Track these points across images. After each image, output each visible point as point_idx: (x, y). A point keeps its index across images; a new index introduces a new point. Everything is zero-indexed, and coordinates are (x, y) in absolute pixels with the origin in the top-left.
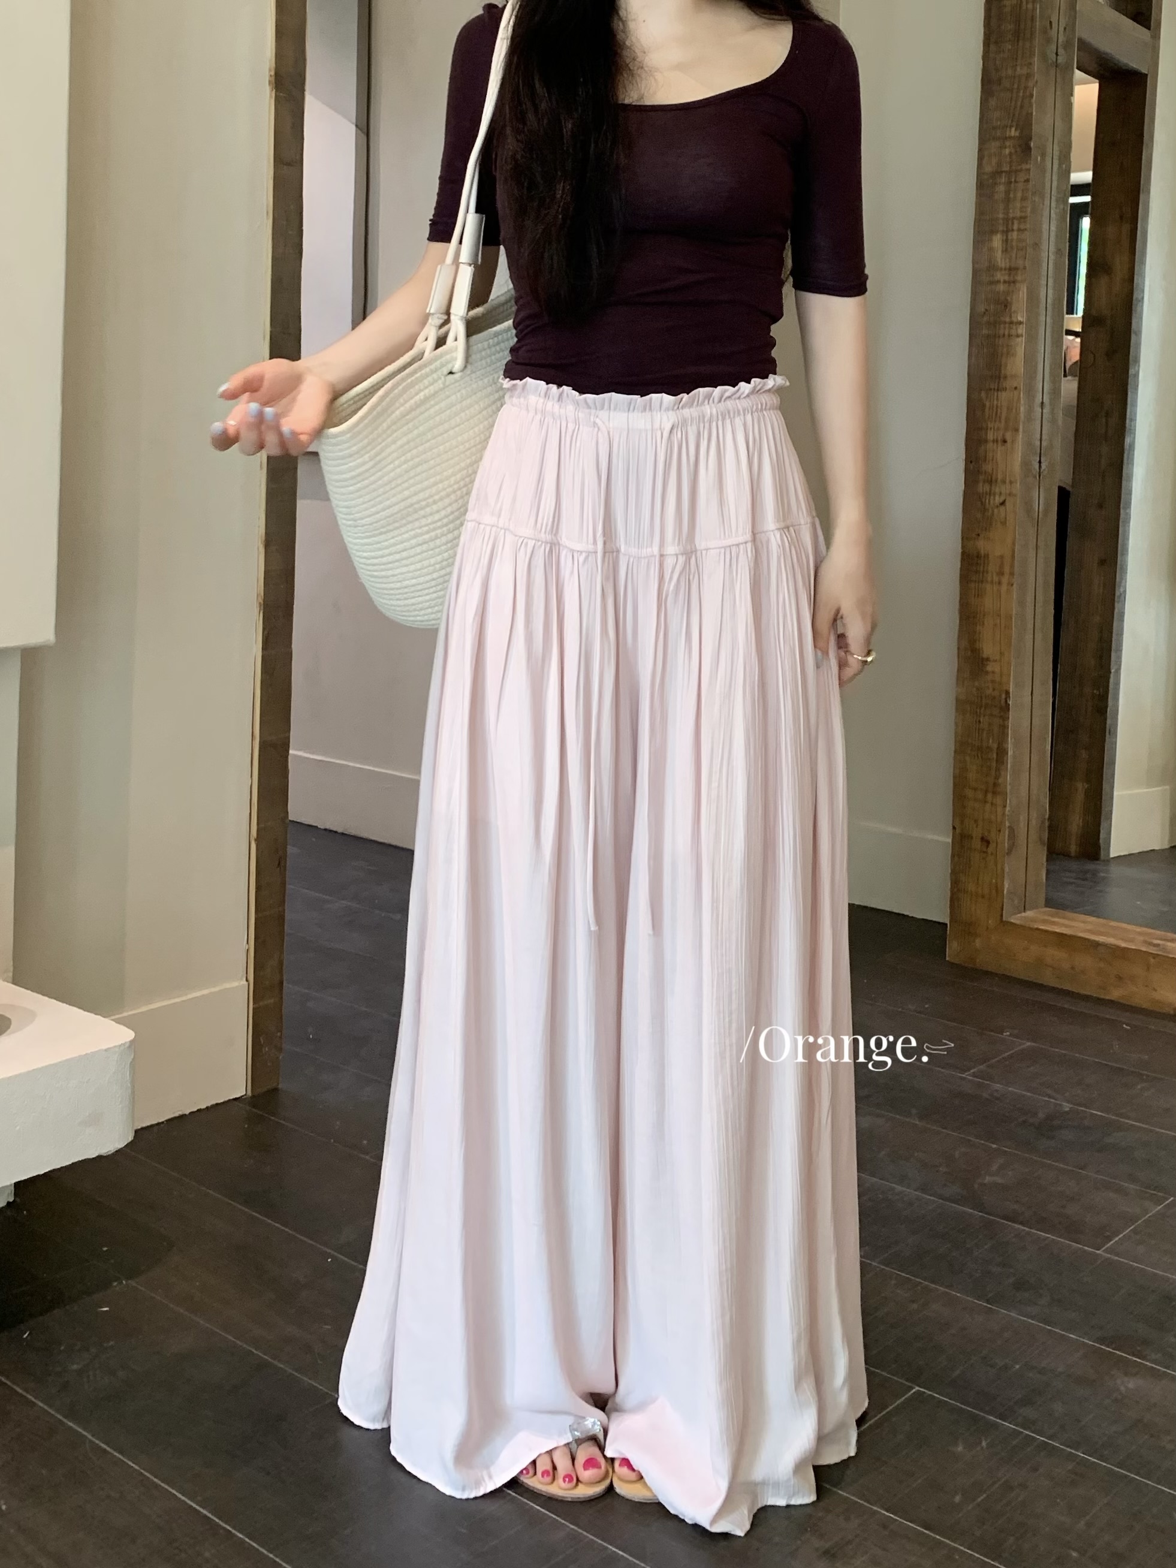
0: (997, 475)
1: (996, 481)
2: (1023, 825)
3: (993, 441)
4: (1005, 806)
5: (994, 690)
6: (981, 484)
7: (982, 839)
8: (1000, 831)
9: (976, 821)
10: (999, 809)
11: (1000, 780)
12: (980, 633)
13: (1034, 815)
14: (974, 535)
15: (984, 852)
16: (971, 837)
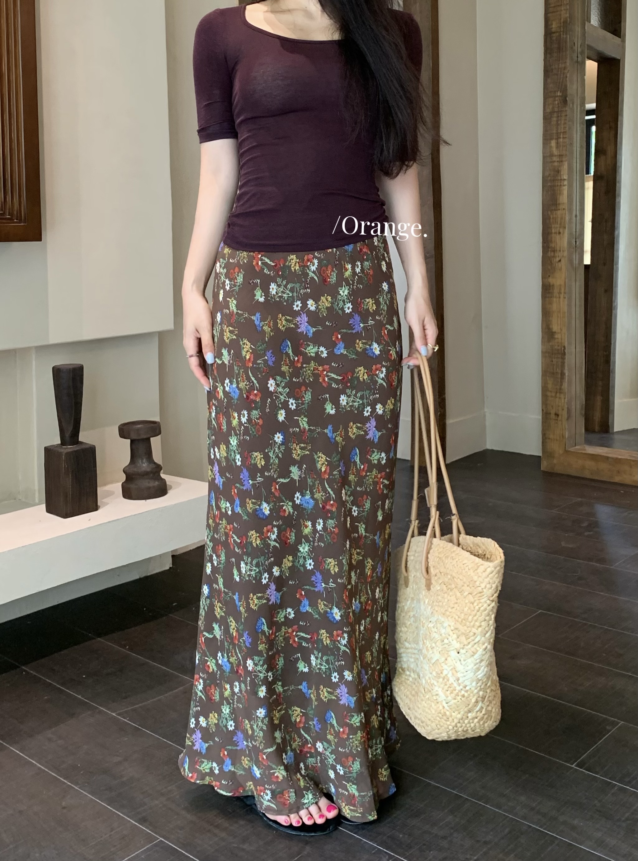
0: (557, 248)
1: (557, 251)
2: (573, 407)
3: (555, 233)
4: (565, 398)
5: (558, 346)
6: (550, 252)
7: (556, 414)
8: (563, 410)
9: (553, 406)
10: (563, 400)
11: (563, 387)
12: (552, 321)
13: (578, 403)
14: (547, 276)
15: (556, 420)
16: (550, 413)
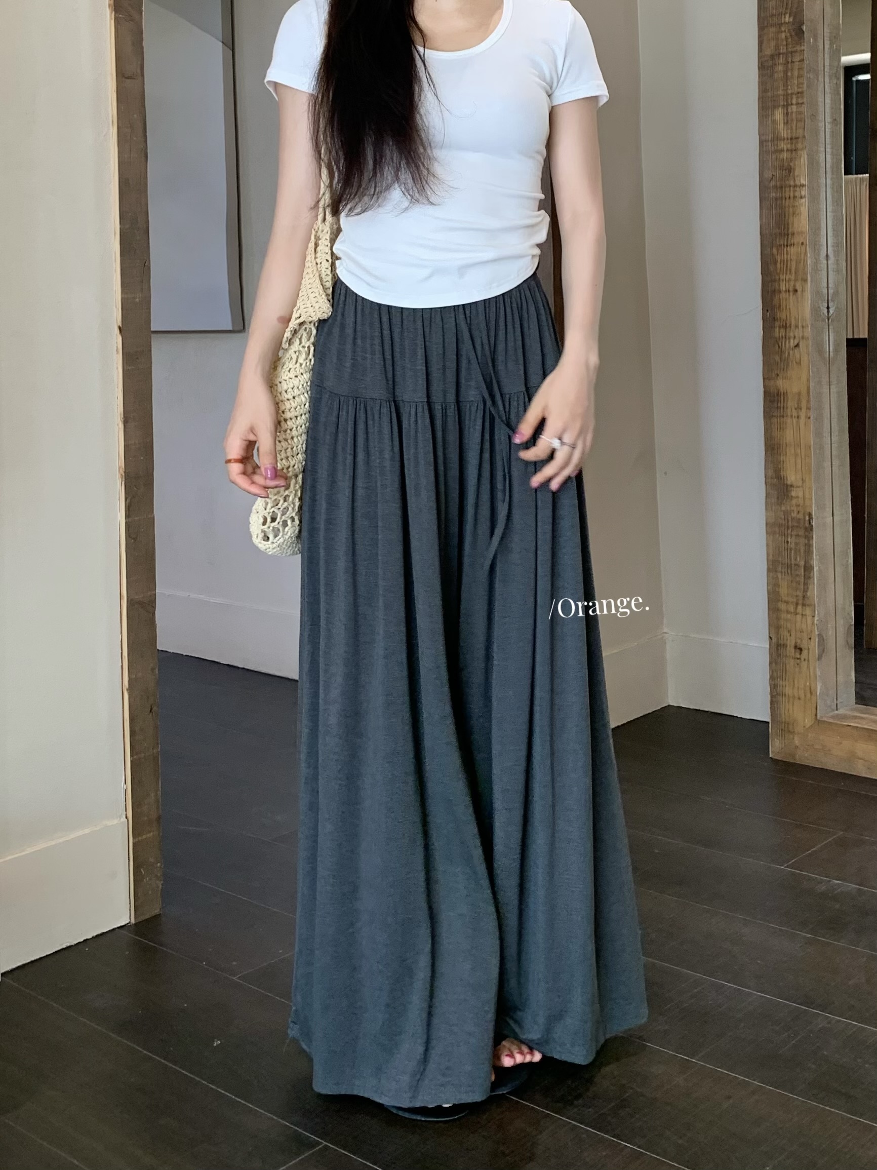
0: (790, 320)
1: (790, 327)
2: (831, 632)
3: (786, 291)
4: (814, 616)
5: (799, 512)
6: (777, 330)
7: (796, 647)
8: (810, 639)
9: (789, 631)
10: (809, 619)
11: (808, 594)
12: (783, 462)
13: (841, 622)
14: (774, 375)
15: (798, 659)
16: (785, 646)
